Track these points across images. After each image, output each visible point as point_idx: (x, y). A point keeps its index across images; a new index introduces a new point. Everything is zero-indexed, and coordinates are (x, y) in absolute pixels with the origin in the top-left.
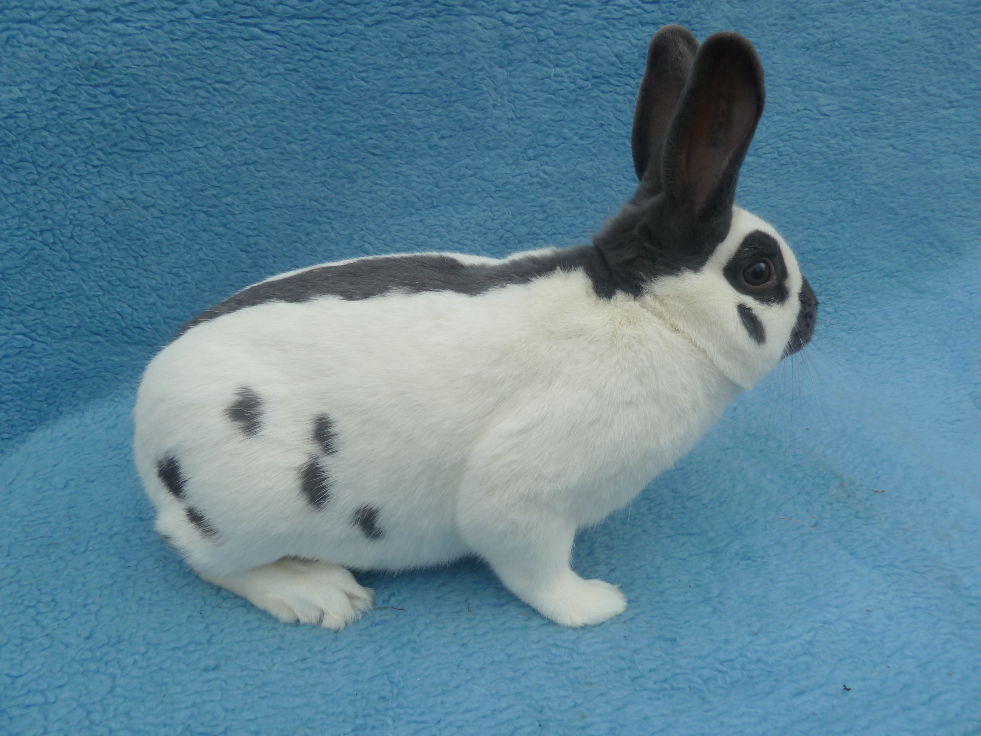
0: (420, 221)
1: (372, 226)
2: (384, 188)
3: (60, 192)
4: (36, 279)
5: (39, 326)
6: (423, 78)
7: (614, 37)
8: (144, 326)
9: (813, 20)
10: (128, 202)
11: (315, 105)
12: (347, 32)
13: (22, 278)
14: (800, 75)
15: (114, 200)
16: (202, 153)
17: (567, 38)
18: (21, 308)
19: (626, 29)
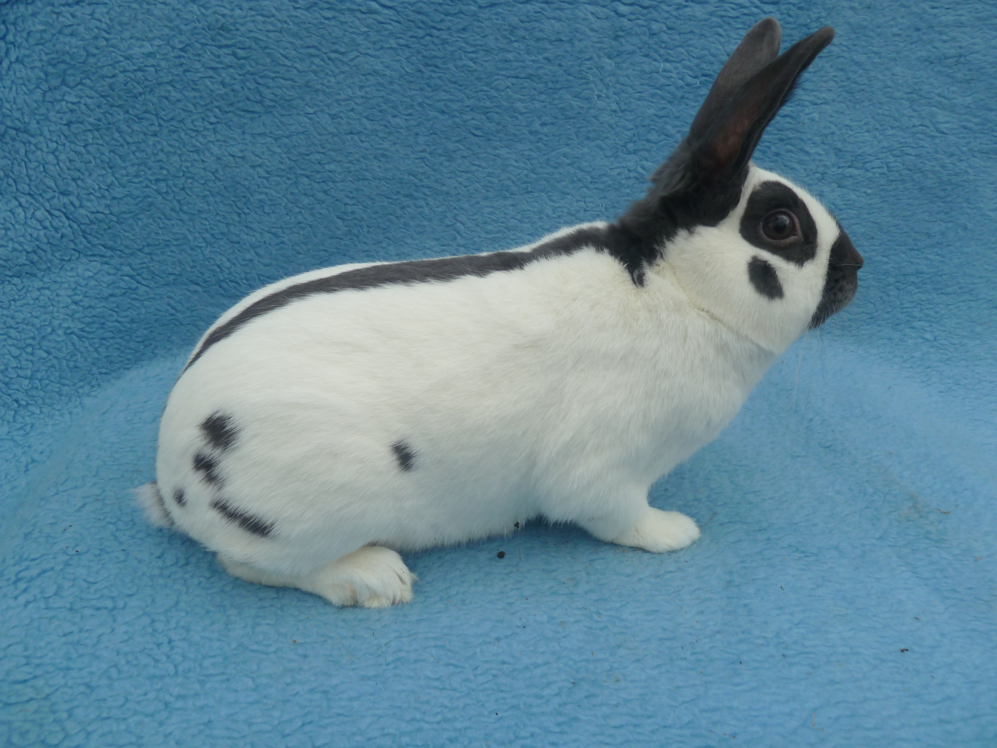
0: (513, 205)
1: (466, 206)
2: (481, 169)
3: (177, 144)
4: (146, 225)
5: (144, 270)
6: (531, 63)
7: (729, 36)
8: (240, 281)
9: (940, 33)
10: (238, 160)
11: (422, 82)
12: (461, 12)
13: (134, 223)
14: (920, 90)
15: (225, 156)
16: (311, 119)
17: (680, 34)
18: (130, 251)
19: (741, 28)
